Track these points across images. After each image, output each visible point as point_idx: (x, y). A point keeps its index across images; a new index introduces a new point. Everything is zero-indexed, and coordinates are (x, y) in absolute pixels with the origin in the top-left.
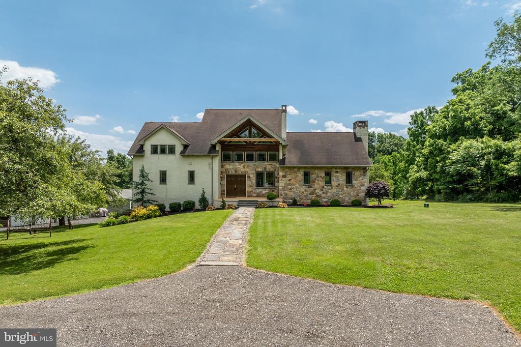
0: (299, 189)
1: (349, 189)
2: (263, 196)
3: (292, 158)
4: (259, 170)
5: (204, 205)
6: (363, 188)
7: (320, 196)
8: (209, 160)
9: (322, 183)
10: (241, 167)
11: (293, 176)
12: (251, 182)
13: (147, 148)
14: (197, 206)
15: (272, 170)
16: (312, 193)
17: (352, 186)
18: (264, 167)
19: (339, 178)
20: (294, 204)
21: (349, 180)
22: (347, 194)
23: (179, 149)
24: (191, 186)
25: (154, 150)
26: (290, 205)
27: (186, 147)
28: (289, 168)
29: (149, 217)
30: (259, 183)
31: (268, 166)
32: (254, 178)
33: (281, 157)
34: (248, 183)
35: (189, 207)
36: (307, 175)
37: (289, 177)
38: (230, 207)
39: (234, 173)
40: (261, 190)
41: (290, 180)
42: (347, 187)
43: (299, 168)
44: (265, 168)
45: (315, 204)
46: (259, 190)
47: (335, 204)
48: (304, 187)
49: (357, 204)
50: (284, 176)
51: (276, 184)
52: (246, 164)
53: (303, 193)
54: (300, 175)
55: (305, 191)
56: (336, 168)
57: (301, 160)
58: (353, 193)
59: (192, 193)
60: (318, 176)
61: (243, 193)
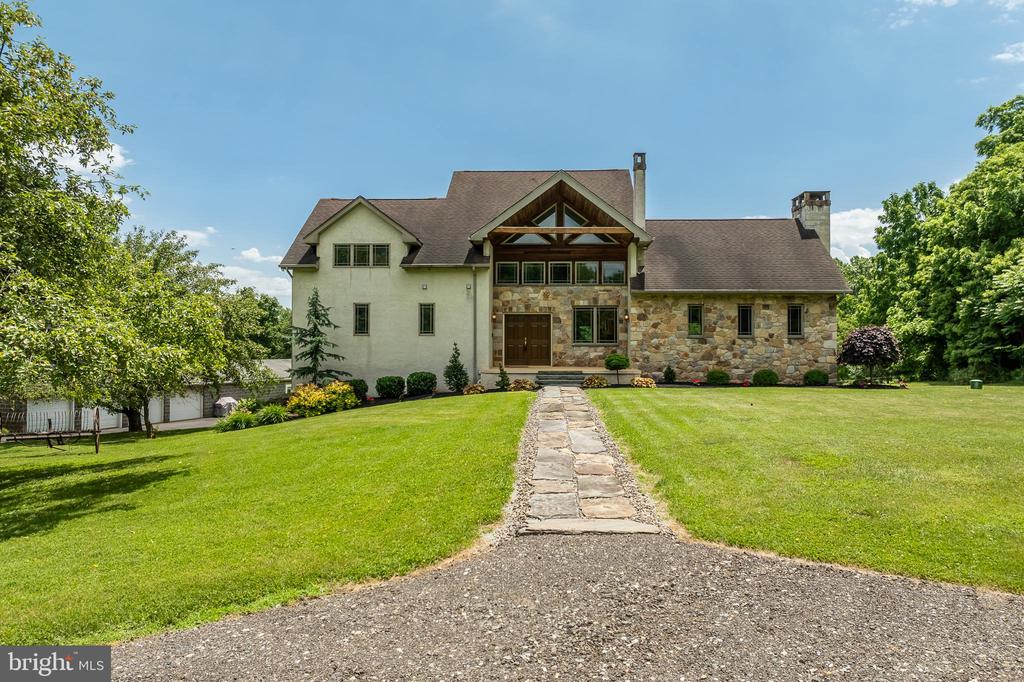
0: (676, 344)
1: (796, 347)
2: (591, 363)
3: (660, 276)
4: (581, 303)
5: (459, 381)
6: (828, 344)
7: (726, 363)
8: (468, 279)
9: (731, 332)
10: (540, 296)
11: (663, 315)
12: (561, 333)
13: (326, 252)
14: (442, 384)
15: (610, 303)
16: (708, 357)
17: (803, 340)
18: (593, 295)
19: (771, 321)
20: (669, 379)
21: (794, 326)
22: (790, 357)
23: (398, 252)
24: (426, 339)
25: (342, 256)
26: (660, 383)
27: (413, 249)
28: (653, 296)
29: (330, 409)
30: (582, 336)
31: (603, 295)
32: (571, 322)
33: (633, 272)
34: (555, 333)
35: (421, 388)
36: (695, 316)
37: (653, 318)
38: (520, 386)
39: (523, 311)
40: (585, 350)
41: (655, 326)
42: (790, 343)
43: (677, 297)
44: (595, 300)
45: (717, 380)
46: (580, 351)
47: (766, 379)
48: (689, 342)
49: (815, 380)
50: (642, 317)
51: (621, 336)
52: (551, 289)
53: (686, 355)
54: (680, 314)
55: (692, 350)
56: (764, 296)
57: (680, 277)
58: (805, 356)
59: (431, 356)
60: (721, 317)
61: (544, 356)
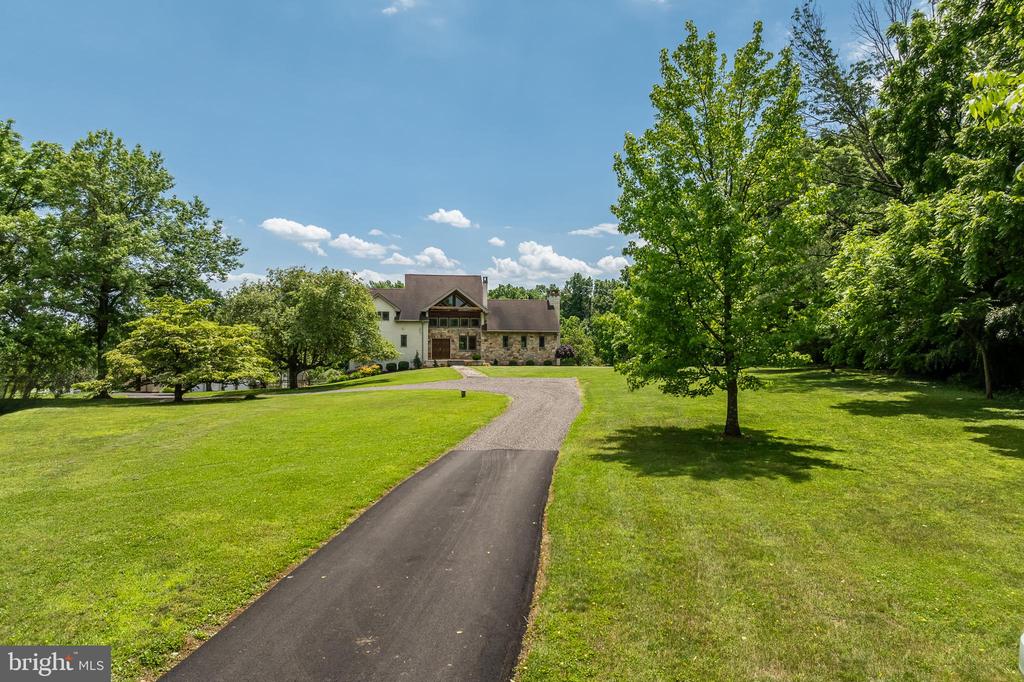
0: (499, 351)
1: (542, 352)
2: (466, 358)
3: (493, 325)
4: (463, 334)
5: (418, 364)
6: (553, 350)
7: (517, 357)
8: (420, 325)
9: (519, 347)
10: (446, 331)
11: (494, 339)
12: (454, 346)
14: (411, 365)
15: (474, 335)
16: (510, 354)
17: (545, 349)
18: (467, 332)
19: (534, 342)
20: (496, 363)
21: (542, 344)
22: (541, 355)
23: (392, 315)
24: (403, 348)
26: (492, 365)
27: (398, 313)
28: (491, 333)
30: (463, 347)
31: (471, 331)
32: (458, 342)
33: (483, 323)
34: (452, 346)
35: (404, 367)
36: (506, 339)
37: (490, 341)
38: (442, 366)
39: (439, 337)
40: (464, 352)
41: (491, 344)
42: (540, 350)
43: (499, 333)
45: (513, 363)
46: (462, 353)
47: (530, 363)
48: (503, 350)
49: (548, 363)
50: (486, 340)
51: (478, 347)
52: (450, 329)
53: (502, 354)
54: (500, 339)
55: (505, 353)
56: (531, 333)
57: (501, 326)
58: (545, 354)
59: (403, 355)
60: (515, 341)
61: (447, 355)
